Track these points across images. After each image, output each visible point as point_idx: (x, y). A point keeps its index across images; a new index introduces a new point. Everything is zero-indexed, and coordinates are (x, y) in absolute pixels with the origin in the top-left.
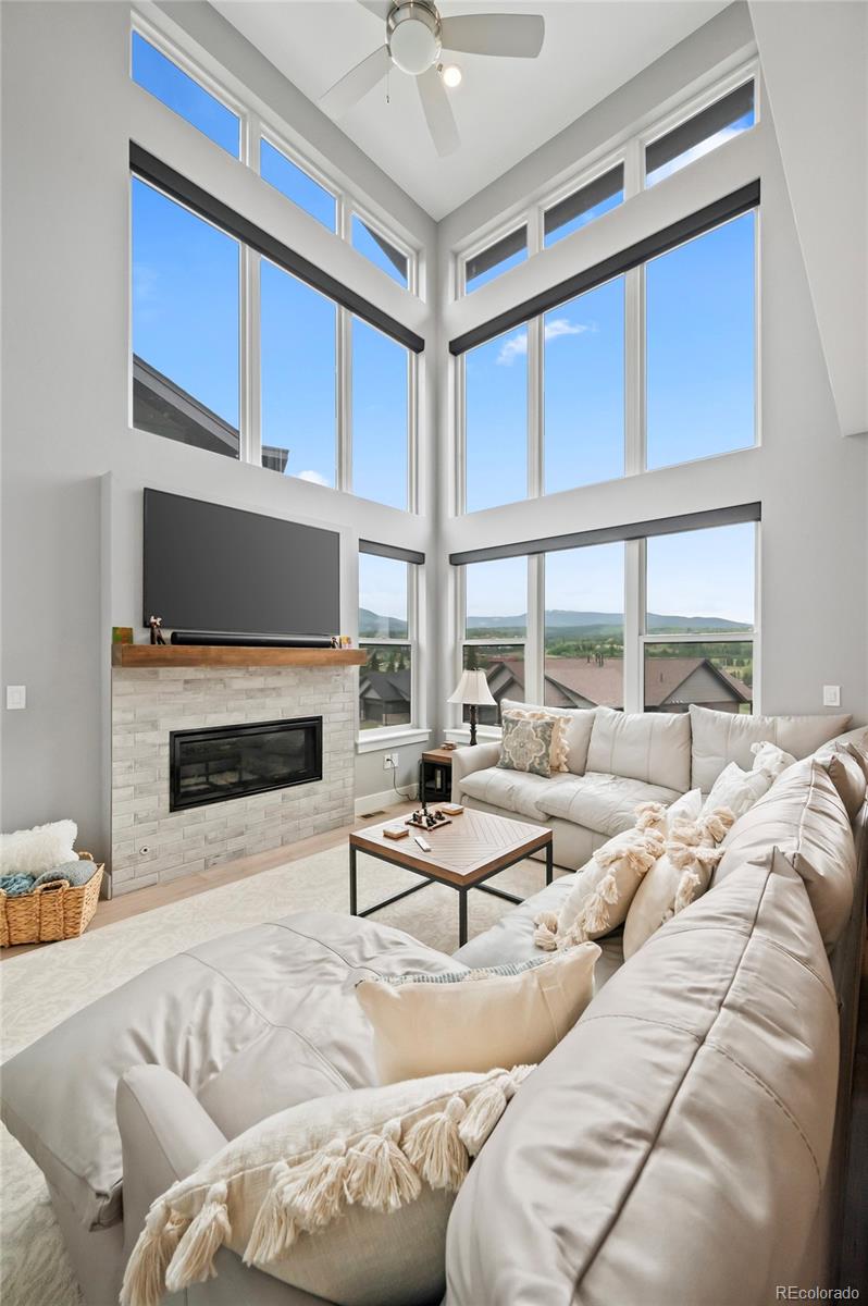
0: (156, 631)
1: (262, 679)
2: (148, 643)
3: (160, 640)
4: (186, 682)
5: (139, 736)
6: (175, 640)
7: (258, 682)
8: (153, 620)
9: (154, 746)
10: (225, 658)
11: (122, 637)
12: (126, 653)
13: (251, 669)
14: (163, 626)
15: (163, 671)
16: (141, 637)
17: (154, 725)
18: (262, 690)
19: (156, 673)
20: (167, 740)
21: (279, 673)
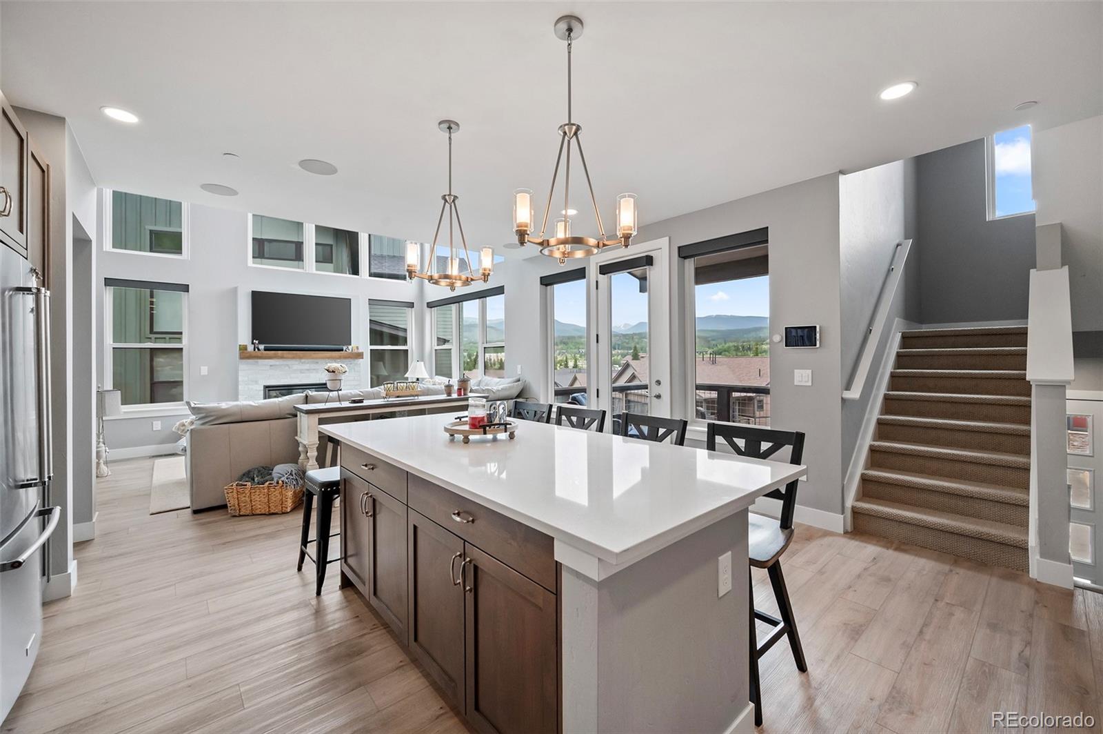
0: (256, 346)
1: (308, 365)
2: (253, 350)
3: (259, 349)
4: (271, 366)
5: (250, 387)
6: (266, 349)
7: (307, 366)
8: (255, 341)
9: (256, 390)
10: (285, 356)
11: (243, 349)
12: (244, 354)
13: (303, 360)
14: (259, 343)
15: (260, 361)
16: (250, 348)
17: (256, 382)
18: (308, 370)
19: (257, 362)
20: (262, 388)
21: (317, 363)
